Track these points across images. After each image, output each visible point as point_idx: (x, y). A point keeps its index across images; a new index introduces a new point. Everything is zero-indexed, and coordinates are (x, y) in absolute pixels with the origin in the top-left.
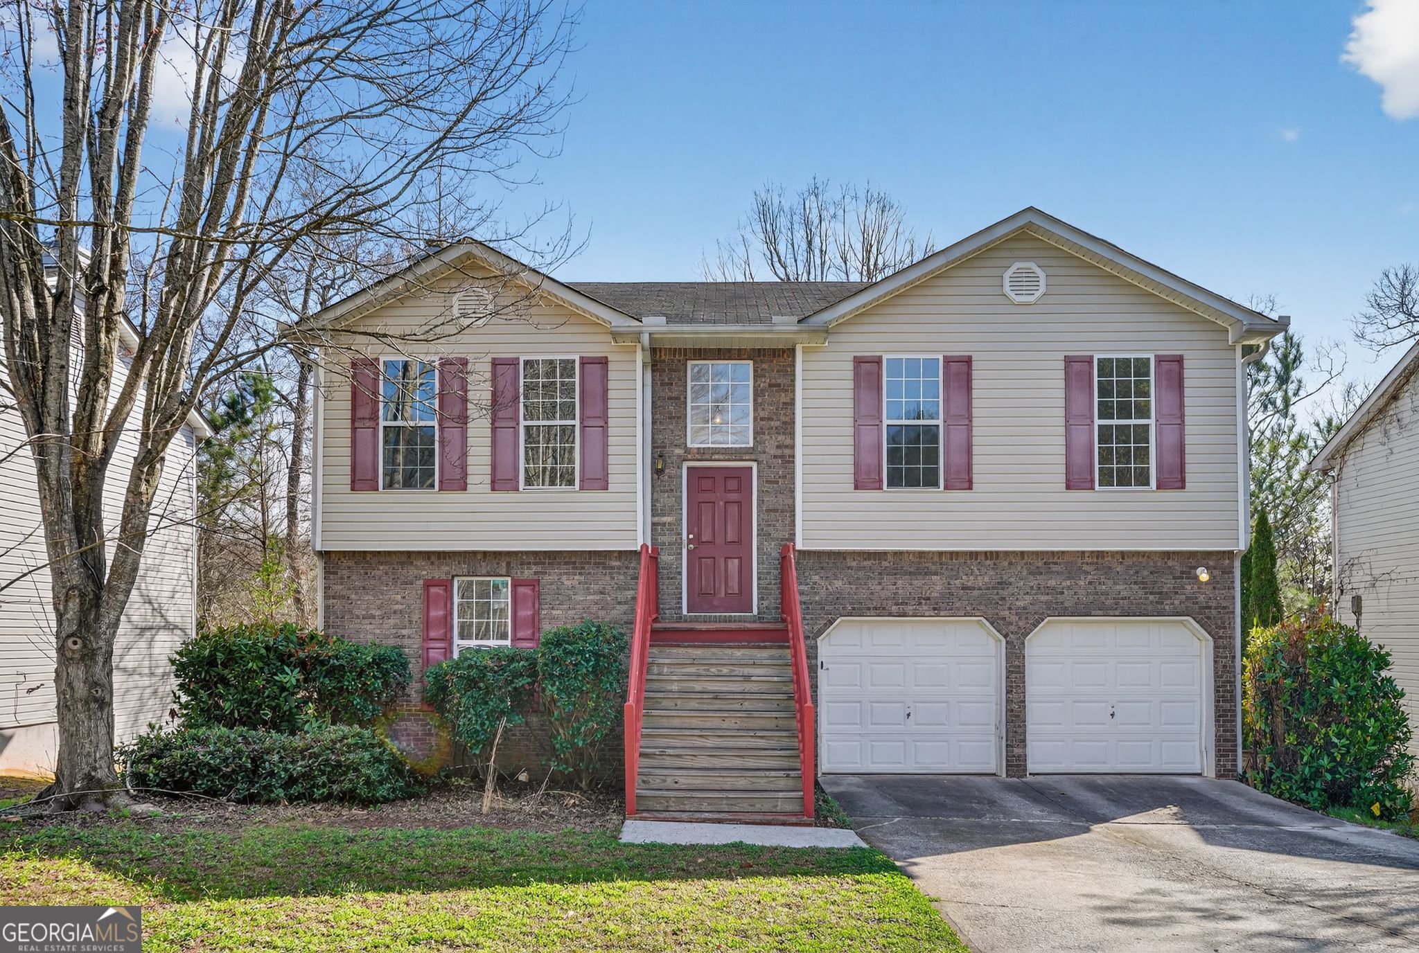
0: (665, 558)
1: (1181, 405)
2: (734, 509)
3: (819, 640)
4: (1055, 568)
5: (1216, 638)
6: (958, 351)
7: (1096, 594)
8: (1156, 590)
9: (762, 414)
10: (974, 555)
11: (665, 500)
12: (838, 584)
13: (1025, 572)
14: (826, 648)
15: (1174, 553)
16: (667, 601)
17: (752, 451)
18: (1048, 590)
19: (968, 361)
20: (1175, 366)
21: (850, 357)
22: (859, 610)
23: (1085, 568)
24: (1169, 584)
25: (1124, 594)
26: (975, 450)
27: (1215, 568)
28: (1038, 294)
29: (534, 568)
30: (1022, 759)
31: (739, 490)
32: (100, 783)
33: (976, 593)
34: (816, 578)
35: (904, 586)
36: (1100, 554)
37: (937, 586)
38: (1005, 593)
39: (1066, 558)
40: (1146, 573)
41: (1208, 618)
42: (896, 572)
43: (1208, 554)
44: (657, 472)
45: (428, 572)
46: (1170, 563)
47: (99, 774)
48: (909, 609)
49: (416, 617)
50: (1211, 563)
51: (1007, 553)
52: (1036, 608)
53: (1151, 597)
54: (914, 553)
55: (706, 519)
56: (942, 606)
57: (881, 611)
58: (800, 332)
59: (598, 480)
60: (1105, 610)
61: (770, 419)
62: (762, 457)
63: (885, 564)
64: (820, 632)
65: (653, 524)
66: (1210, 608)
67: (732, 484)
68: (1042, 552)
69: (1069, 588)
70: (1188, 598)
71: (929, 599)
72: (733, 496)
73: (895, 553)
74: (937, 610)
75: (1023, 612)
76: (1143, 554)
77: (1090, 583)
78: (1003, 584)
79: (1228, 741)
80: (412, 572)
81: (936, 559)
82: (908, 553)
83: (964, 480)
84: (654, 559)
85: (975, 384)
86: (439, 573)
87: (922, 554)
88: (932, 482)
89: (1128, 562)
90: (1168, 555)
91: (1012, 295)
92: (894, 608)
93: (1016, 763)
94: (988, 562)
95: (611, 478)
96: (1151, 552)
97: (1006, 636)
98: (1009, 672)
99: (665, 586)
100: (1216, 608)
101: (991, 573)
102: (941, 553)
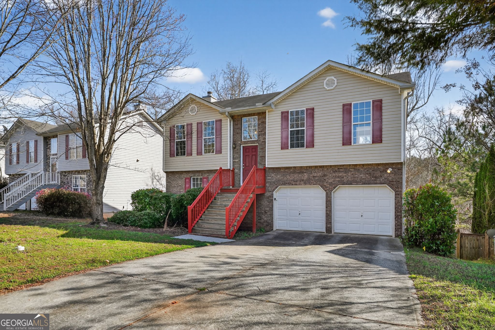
0: (236, 171)
1: (381, 116)
2: (254, 157)
3: (274, 192)
4: (342, 170)
5: (396, 192)
6: (310, 106)
7: (354, 178)
8: (374, 176)
9: (259, 130)
10: (316, 167)
11: (236, 155)
12: (279, 176)
13: (332, 172)
14: (276, 195)
15: (380, 164)
16: (236, 182)
17: (257, 141)
18: (339, 177)
19: (313, 109)
20: (379, 103)
21: (280, 112)
22: (284, 184)
23: (351, 170)
24: (378, 174)
25: (363, 177)
26: (315, 136)
27: (395, 168)
28: (334, 86)
29: (208, 174)
30: (331, 228)
31: (255, 152)
32: (98, 220)
33: (317, 178)
34: (273, 175)
35: (296, 176)
36: (356, 165)
37: (306, 176)
38: (325, 178)
39: (345, 167)
40: (371, 171)
41: (393, 185)
42: (294, 173)
43: (393, 164)
44: (234, 148)
45: (186, 176)
46: (379, 167)
47: (99, 218)
48: (298, 183)
49: (184, 186)
50: (394, 167)
51: (326, 166)
52: (335, 182)
53: (372, 179)
54: (299, 167)
55: (247, 160)
56: (308, 182)
57: (290, 184)
58: (264, 107)
59: (219, 151)
60: (357, 183)
61: (262, 131)
62: (259, 142)
63: (291, 170)
64: (274, 190)
65: (233, 162)
66: (393, 181)
67: (254, 150)
68: (337, 165)
69: (345, 176)
70: (385, 178)
71: (303, 180)
72: (254, 153)
73: (294, 167)
74: (305, 184)
75: (331, 184)
76: (370, 165)
77: (352, 174)
78: (325, 175)
79: (399, 225)
80: (183, 175)
81: (305, 168)
82: (298, 167)
83: (311, 145)
84: (233, 171)
85: (315, 116)
86: (188, 176)
87: (301, 167)
88: (303, 146)
89: (365, 167)
90: (378, 165)
91: (326, 87)
92: (294, 183)
93: (329, 229)
94: (321, 169)
95: (222, 150)
96: (373, 164)
97: (326, 191)
98: (327, 202)
99: (236, 178)
100: (395, 181)
101: (321, 172)
102: (307, 167)
